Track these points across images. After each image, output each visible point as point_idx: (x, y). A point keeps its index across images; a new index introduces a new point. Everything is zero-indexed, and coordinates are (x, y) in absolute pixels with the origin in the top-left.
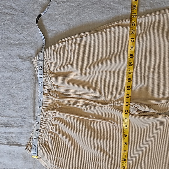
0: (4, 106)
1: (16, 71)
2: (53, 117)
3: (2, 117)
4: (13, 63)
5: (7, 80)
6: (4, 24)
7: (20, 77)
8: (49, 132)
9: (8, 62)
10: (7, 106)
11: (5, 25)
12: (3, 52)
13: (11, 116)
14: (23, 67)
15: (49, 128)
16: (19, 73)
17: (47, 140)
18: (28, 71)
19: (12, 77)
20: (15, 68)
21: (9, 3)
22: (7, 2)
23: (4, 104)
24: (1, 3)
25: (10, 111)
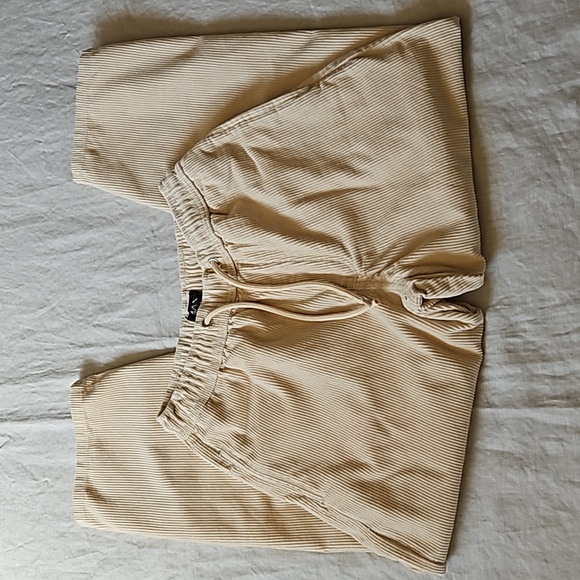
0: (81, 321)
1: (103, 225)
2: (230, 327)
3: (81, 347)
4: (93, 207)
5: (83, 253)
6: (65, 113)
7: (113, 240)
8: (221, 370)
9: (82, 205)
10: (89, 319)
11: (68, 114)
12: (68, 183)
13: (101, 342)
14: (118, 213)
15: (219, 358)
16: (110, 230)
17: (217, 391)
18: (132, 221)
19: (94, 242)
20: (99, 218)
21: (70, 61)
22: (65, 59)
23: (81, 314)
25: (97, 331)
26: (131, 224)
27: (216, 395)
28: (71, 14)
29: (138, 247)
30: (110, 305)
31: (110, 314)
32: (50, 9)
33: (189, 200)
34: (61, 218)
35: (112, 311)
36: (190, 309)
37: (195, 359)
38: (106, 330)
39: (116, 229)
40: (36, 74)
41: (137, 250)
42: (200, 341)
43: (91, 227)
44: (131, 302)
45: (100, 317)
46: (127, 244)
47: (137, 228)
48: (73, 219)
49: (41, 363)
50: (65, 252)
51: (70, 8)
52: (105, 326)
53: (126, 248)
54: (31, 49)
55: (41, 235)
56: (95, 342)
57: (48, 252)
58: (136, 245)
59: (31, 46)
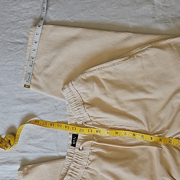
1: (33, 102)
2: (91, 151)
3: (21, 152)
4: (29, 95)
5: (24, 113)
6: (17, 55)
8: (86, 168)
9: (24, 93)
10: (26, 141)
11: (18, 55)
12: (17, 84)
13: (30, 151)
14: (40, 98)
15: (85, 163)
16: (36, 105)
17: (84, 177)
18: (46, 102)
19: (28, 109)
20: (31, 99)
21: (20, 33)
22: (18, 32)
24: (12, 32)
25: (29, 146)
26: (46, 103)
27: (83, 178)
28: (22, 13)
29: (49, 113)
30: (35, 136)
31: (35, 140)
32: (12, 9)
33: (75, 97)
34: (13, 98)
35: (36, 139)
36: (72, 142)
37: (75, 163)
38: (33, 146)
39: (39, 105)
40: (4, 37)
41: (48, 114)
42: (77, 156)
43: (27, 103)
44: (45, 136)
45: (31, 141)
46: (44, 111)
47: (49, 105)
48: (19, 99)
49: (2, 158)
50: (15, 112)
51: (21, 10)
52: (33, 145)
53: (43, 113)
54: (2, 26)
55: (4, 104)
56: (27, 151)
57: (7, 112)
58: (48, 112)
59: (2, 24)
